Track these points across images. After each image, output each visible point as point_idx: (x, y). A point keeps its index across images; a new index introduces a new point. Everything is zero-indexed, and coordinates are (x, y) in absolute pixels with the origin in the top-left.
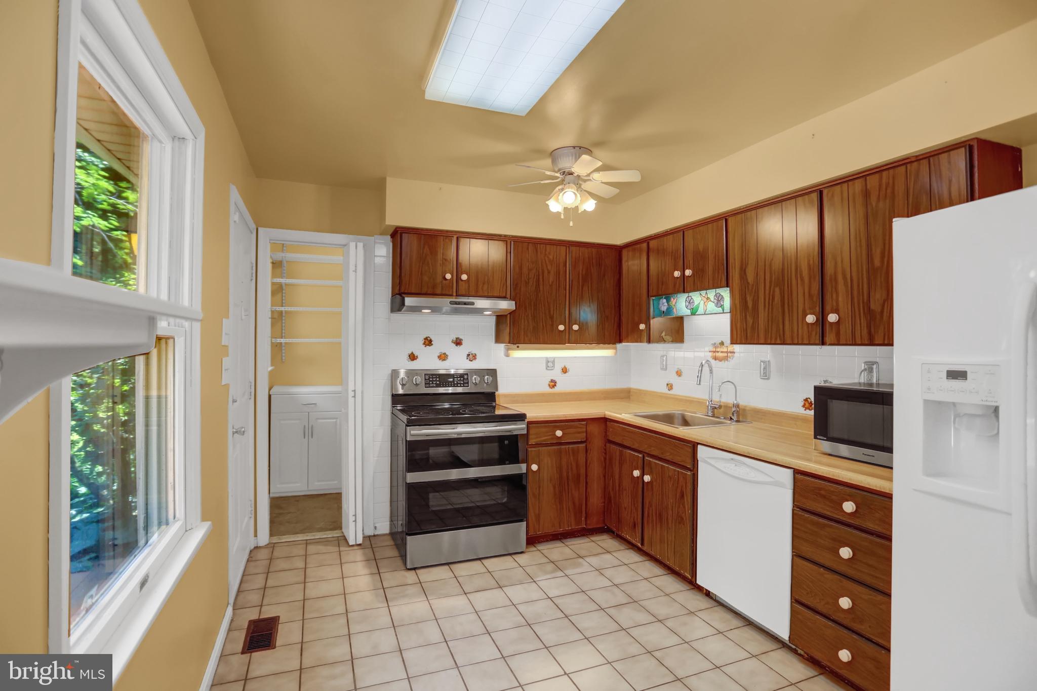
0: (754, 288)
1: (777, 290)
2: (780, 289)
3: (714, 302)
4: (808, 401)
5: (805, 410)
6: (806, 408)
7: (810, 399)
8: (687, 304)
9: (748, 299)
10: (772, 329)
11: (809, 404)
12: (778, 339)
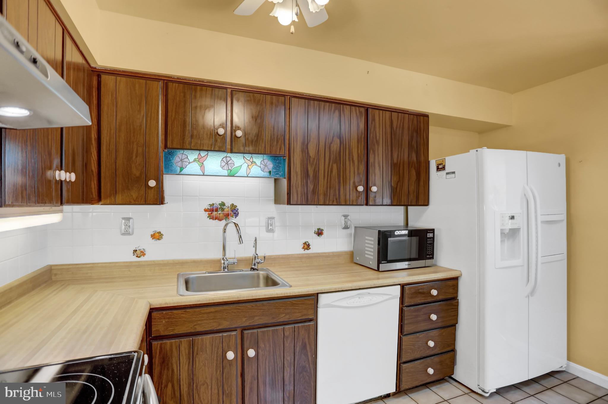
0: (315, 161)
1: (335, 166)
2: (337, 166)
3: (260, 167)
4: (307, 244)
5: (304, 250)
6: (305, 249)
7: (308, 242)
8: (223, 164)
9: (309, 169)
10: (330, 193)
11: (307, 245)
12: (335, 201)
